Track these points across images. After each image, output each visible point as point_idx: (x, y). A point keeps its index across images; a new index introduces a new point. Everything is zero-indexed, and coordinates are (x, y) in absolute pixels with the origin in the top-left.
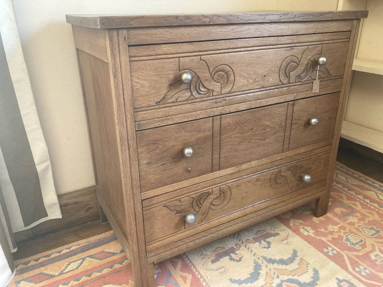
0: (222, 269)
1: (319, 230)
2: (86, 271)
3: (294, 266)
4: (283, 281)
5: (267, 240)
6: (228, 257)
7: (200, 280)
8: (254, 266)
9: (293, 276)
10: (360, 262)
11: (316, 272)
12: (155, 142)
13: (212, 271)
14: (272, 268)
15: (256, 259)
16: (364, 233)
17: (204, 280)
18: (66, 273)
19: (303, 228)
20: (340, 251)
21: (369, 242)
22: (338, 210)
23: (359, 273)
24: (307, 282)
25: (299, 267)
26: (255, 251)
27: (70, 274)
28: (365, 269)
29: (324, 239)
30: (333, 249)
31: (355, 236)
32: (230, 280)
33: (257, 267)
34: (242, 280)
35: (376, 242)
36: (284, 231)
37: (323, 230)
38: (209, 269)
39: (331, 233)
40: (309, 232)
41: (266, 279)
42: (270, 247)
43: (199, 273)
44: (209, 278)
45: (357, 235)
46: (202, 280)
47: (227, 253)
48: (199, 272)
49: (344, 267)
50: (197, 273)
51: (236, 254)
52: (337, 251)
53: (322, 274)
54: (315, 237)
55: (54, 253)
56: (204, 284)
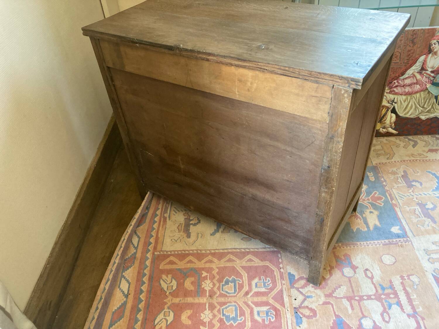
0: (199, 234)
6: (191, 226)
13: (196, 241)
17: (200, 250)
32: (211, 235)
38: (193, 242)
43: (192, 250)
46: (199, 252)
47: (188, 224)
50: (191, 252)
51: (192, 220)
56: (204, 252)
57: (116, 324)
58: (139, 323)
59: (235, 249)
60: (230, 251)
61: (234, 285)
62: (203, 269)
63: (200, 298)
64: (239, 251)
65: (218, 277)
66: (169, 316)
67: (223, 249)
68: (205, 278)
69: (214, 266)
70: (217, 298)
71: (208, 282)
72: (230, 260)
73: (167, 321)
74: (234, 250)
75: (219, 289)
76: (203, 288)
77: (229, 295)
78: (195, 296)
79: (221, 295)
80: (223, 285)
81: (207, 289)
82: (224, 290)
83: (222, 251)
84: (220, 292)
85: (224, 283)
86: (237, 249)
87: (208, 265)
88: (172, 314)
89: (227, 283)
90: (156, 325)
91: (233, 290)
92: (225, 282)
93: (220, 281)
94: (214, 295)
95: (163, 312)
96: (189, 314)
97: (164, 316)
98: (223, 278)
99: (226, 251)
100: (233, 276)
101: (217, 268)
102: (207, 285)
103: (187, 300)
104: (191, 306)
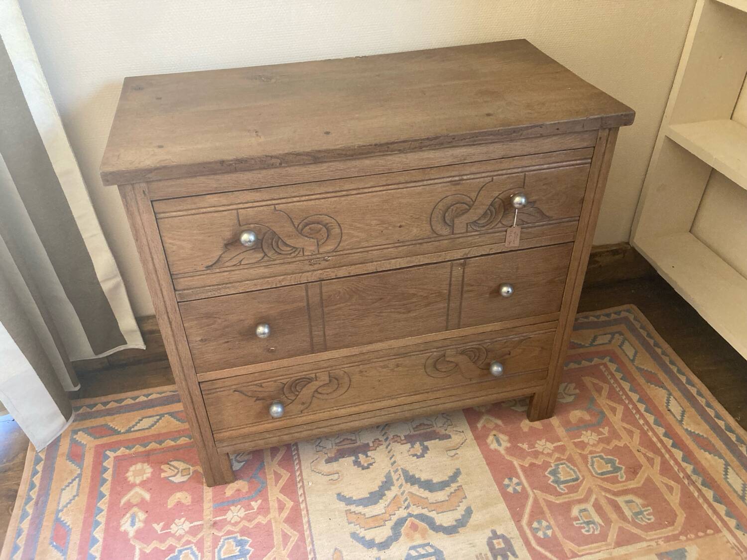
0: (336, 475)
1: (520, 445)
2: (159, 435)
3: (441, 496)
4: (410, 515)
5: (426, 443)
6: (353, 458)
7: (297, 485)
8: (382, 482)
9: (430, 511)
10: (548, 515)
11: (469, 512)
12: (208, 316)
13: (320, 475)
14: (406, 492)
15: (392, 471)
16: (590, 468)
17: (303, 486)
18: (134, 431)
19: (495, 435)
20: (529, 489)
21: (587, 484)
22: (576, 415)
23: (534, 531)
24: (445, 525)
25: (447, 499)
26: (398, 458)
27: (138, 435)
28: (549, 527)
29: (516, 463)
30: (519, 482)
31: (571, 469)
32: (339, 495)
33: (387, 484)
34: (354, 498)
35: (601, 487)
36: (462, 434)
37: (525, 446)
38: (317, 471)
39: (536, 454)
40: (500, 445)
41: (388, 505)
42: (424, 457)
43: (301, 474)
44: (310, 484)
45: (575, 468)
46: (300, 485)
47: (354, 452)
48: (301, 472)
49: (517, 517)
50: (298, 473)
51: (367, 456)
52: (524, 488)
53: (476, 518)
54: (505, 455)
55: (128, 398)
56: (300, 492)
57: (173, 419)
58: (173, 443)
59: (312, 542)
60: (307, 533)
61: (235, 556)
62: (266, 500)
63: (212, 509)
64: (309, 549)
65: (251, 526)
66: (182, 476)
67: (309, 522)
68: (248, 507)
69: (273, 514)
70: (212, 535)
71: (242, 513)
72: (286, 537)
73: (174, 476)
74: (308, 541)
75: (229, 532)
76: (230, 509)
77: (216, 551)
78: (214, 501)
79: (216, 540)
80: (235, 538)
81: (229, 516)
82: (226, 541)
83: (305, 520)
84: (222, 536)
85: (239, 538)
86: (313, 545)
87: (273, 504)
88: (185, 479)
89: (240, 543)
90: (169, 464)
91: (226, 556)
92: (241, 540)
93: (243, 532)
94: (217, 529)
95: (188, 466)
96: (183, 501)
97: (183, 470)
98: (249, 535)
99: (306, 527)
100: (252, 550)
101: (270, 521)
102: (235, 514)
103: (208, 493)
104: (198, 500)
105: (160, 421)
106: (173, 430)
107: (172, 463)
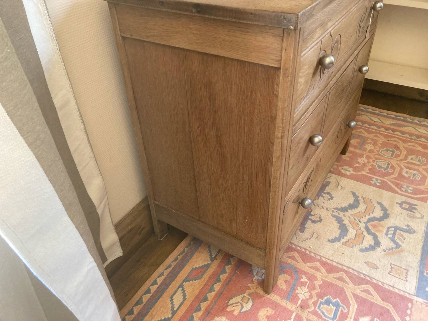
0: (314, 234)
1: (355, 166)
2: (197, 297)
3: (362, 207)
4: (366, 223)
5: (325, 191)
6: (310, 221)
7: (307, 253)
8: (336, 220)
9: (369, 215)
10: (401, 183)
11: (380, 204)
13: (308, 240)
14: (350, 216)
15: (332, 213)
16: (385, 156)
17: (310, 251)
18: (178, 309)
19: (342, 169)
20: (382, 179)
21: (394, 162)
22: (354, 142)
23: (406, 191)
24: (381, 215)
25: (366, 205)
26: (325, 206)
27: (184, 309)
28: (408, 187)
29: (364, 173)
30: (376, 179)
31: (382, 162)
32: (329, 241)
33: (339, 219)
34: (337, 236)
35: (398, 160)
36: (331, 177)
37: (357, 165)
38: (305, 240)
39: (364, 165)
40: (349, 171)
41: (353, 227)
42: (333, 197)
43: (301, 247)
44: (312, 247)
45: (382, 160)
46: (308, 252)
47: (306, 218)
48: (299, 246)
49: (395, 191)
50: (299, 248)
51: (313, 215)
52: (380, 180)
53: (385, 204)
54: (357, 173)
56: (313, 255)
57: (191, 282)
58: (213, 294)
59: (353, 269)
60: (345, 268)
61: (335, 310)
62: (305, 273)
63: (288, 302)
64: (357, 274)
65: (319, 290)
66: (247, 303)
67: (337, 263)
68: (304, 284)
69: (319, 275)
70: (309, 313)
71: (305, 289)
72: (340, 279)
73: (242, 307)
74: (351, 271)
75: (315, 304)
76: (297, 293)
77: (324, 318)
78: (284, 298)
79: (315, 313)
80: (321, 303)
81: (302, 297)
82: (320, 308)
83: (335, 264)
84: (315, 308)
85: (323, 301)
86: (356, 271)
87: (312, 271)
88: (250, 303)
89: (328, 302)
90: (229, 305)
91: (332, 315)
92: (325, 300)
93: (320, 296)
94: (307, 308)
95: (242, 296)
96: (269, 314)
97: (242, 300)
98: (325, 295)
99: (340, 266)
100: (337, 299)
101: (322, 280)
102: (303, 293)
103: (274, 297)
104: (275, 305)
105: (185, 289)
106: (202, 287)
107: (230, 303)
